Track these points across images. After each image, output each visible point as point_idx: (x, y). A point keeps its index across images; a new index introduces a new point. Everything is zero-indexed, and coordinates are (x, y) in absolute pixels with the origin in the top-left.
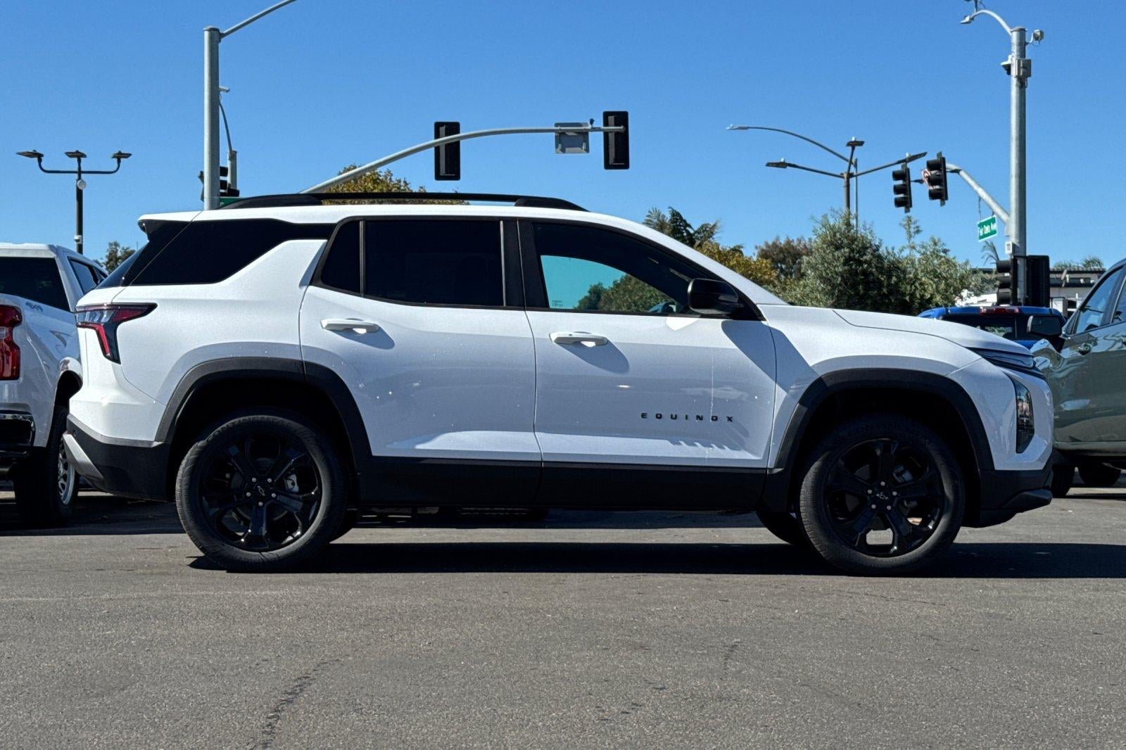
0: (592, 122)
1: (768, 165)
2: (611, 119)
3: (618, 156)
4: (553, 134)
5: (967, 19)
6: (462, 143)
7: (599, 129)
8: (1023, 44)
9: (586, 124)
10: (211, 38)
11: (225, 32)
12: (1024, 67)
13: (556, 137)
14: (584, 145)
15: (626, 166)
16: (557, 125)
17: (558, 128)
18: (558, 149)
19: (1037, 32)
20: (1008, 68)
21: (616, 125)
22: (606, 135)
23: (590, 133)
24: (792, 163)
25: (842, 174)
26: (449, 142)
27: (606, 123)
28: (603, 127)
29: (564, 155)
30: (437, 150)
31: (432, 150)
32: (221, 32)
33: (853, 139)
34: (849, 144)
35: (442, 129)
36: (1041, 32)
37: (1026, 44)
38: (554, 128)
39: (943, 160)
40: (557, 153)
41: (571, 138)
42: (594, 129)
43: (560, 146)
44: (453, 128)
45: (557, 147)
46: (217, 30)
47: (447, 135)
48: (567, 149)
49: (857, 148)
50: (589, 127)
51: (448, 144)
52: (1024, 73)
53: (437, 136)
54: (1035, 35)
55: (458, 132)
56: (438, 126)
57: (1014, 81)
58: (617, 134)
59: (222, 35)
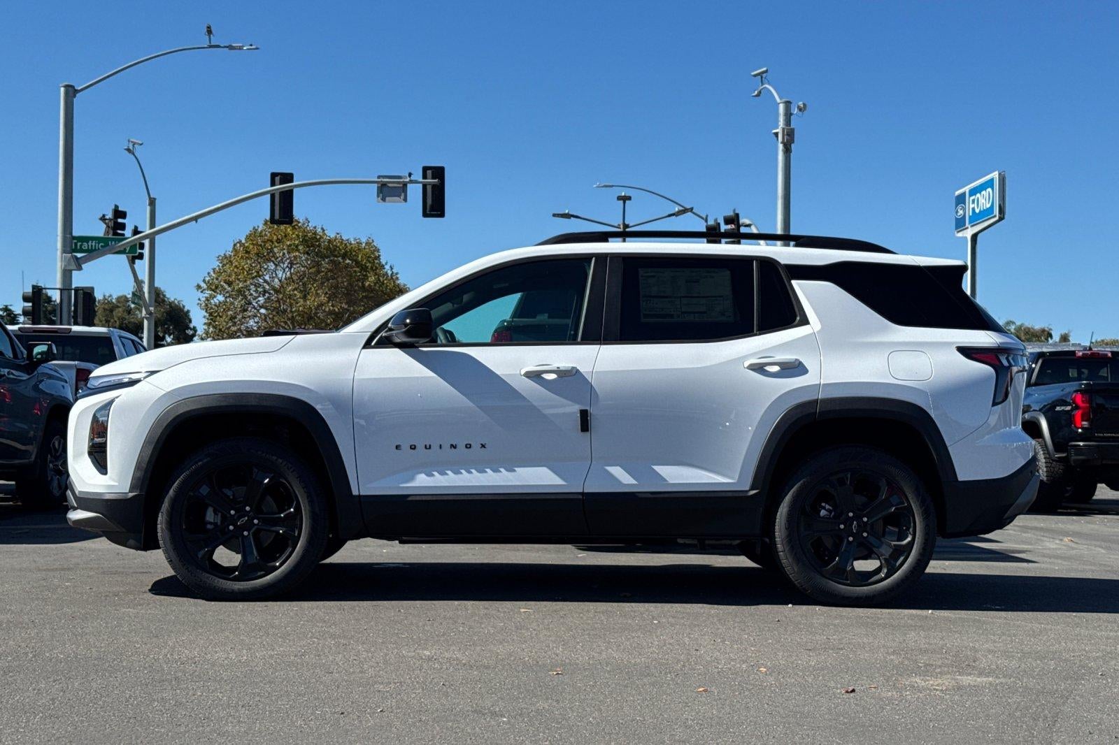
0: (410, 175)
1: (554, 215)
2: (429, 172)
3: (435, 206)
4: (376, 185)
5: (756, 92)
6: (295, 191)
7: (416, 182)
8: (788, 115)
9: (406, 178)
10: (66, 93)
11: (79, 88)
12: (787, 135)
13: (378, 187)
14: (403, 194)
15: (442, 215)
16: (379, 177)
17: (380, 180)
18: (379, 198)
19: (801, 104)
20: (776, 134)
21: (433, 178)
22: (425, 187)
23: (408, 185)
24: (575, 214)
25: (619, 225)
26: (283, 190)
27: (425, 177)
28: (421, 180)
29: (384, 203)
30: (273, 196)
31: (269, 196)
32: (76, 88)
33: (623, 194)
34: (619, 198)
35: (277, 179)
36: (804, 105)
37: (791, 114)
38: (377, 180)
39: (737, 215)
40: (379, 202)
41: (390, 189)
42: (411, 182)
43: (381, 195)
44: (288, 178)
45: (378, 196)
46: (72, 87)
47: (280, 184)
48: (387, 199)
49: (627, 202)
50: (408, 180)
51: (282, 192)
52: (787, 140)
53: (273, 184)
54: (798, 107)
55: (291, 180)
56: (274, 175)
57: (781, 147)
58: (434, 186)
59: (76, 91)
